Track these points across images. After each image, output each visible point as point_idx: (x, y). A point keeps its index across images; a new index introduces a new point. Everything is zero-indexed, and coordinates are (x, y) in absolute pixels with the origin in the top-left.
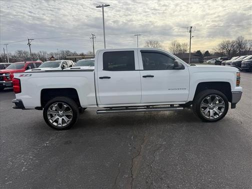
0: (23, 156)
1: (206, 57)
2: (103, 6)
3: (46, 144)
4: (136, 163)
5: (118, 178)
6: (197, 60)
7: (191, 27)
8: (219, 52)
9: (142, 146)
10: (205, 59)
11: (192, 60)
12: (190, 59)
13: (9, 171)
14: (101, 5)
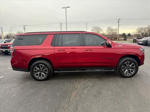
0: (15, 89)
1: (128, 37)
2: (66, 8)
3: (28, 83)
4: (73, 94)
5: (62, 101)
6: (123, 38)
7: (119, 19)
8: (137, 34)
9: (78, 86)
10: (128, 38)
11: (120, 38)
12: (118, 38)
13: (7, 96)
14: (65, 7)
